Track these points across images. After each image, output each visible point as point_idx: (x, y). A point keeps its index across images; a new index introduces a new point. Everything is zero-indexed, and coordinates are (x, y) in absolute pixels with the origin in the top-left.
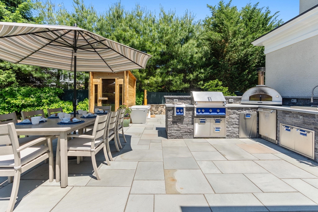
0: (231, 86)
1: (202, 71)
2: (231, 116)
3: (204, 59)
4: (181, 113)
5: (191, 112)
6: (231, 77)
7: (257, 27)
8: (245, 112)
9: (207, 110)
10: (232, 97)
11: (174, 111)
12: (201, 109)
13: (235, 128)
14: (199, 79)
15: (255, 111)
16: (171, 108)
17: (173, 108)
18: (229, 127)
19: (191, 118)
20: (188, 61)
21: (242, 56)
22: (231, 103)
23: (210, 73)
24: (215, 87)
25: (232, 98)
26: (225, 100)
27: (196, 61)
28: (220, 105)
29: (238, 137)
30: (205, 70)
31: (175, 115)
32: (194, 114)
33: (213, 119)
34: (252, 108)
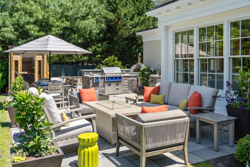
0: (123, 59)
1: (100, 45)
2: (124, 81)
3: (101, 35)
4: (98, 80)
5: (103, 80)
6: (123, 51)
7: (142, 8)
8: (131, 78)
9: (112, 78)
10: (124, 69)
11: (93, 80)
12: (109, 78)
13: (126, 88)
14: (96, 53)
15: (136, 78)
16: (92, 78)
17: (93, 78)
18: (123, 87)
19: (103, 83)
20: (87, 36)
21: (131, 34)
22: (124, 74)
23: (106, 47)
24: (113, 62)
25: (124, 71)
26: (121, 72)
27: (95, 36)
28: (118, 75)
29: (128, 93)
30: (102, 44)
31: (94, 82)
32: (105, 81)
33: (115, 83)
34: (135, 76)
